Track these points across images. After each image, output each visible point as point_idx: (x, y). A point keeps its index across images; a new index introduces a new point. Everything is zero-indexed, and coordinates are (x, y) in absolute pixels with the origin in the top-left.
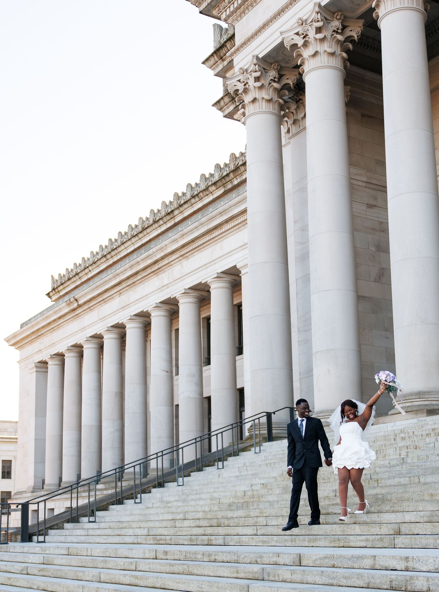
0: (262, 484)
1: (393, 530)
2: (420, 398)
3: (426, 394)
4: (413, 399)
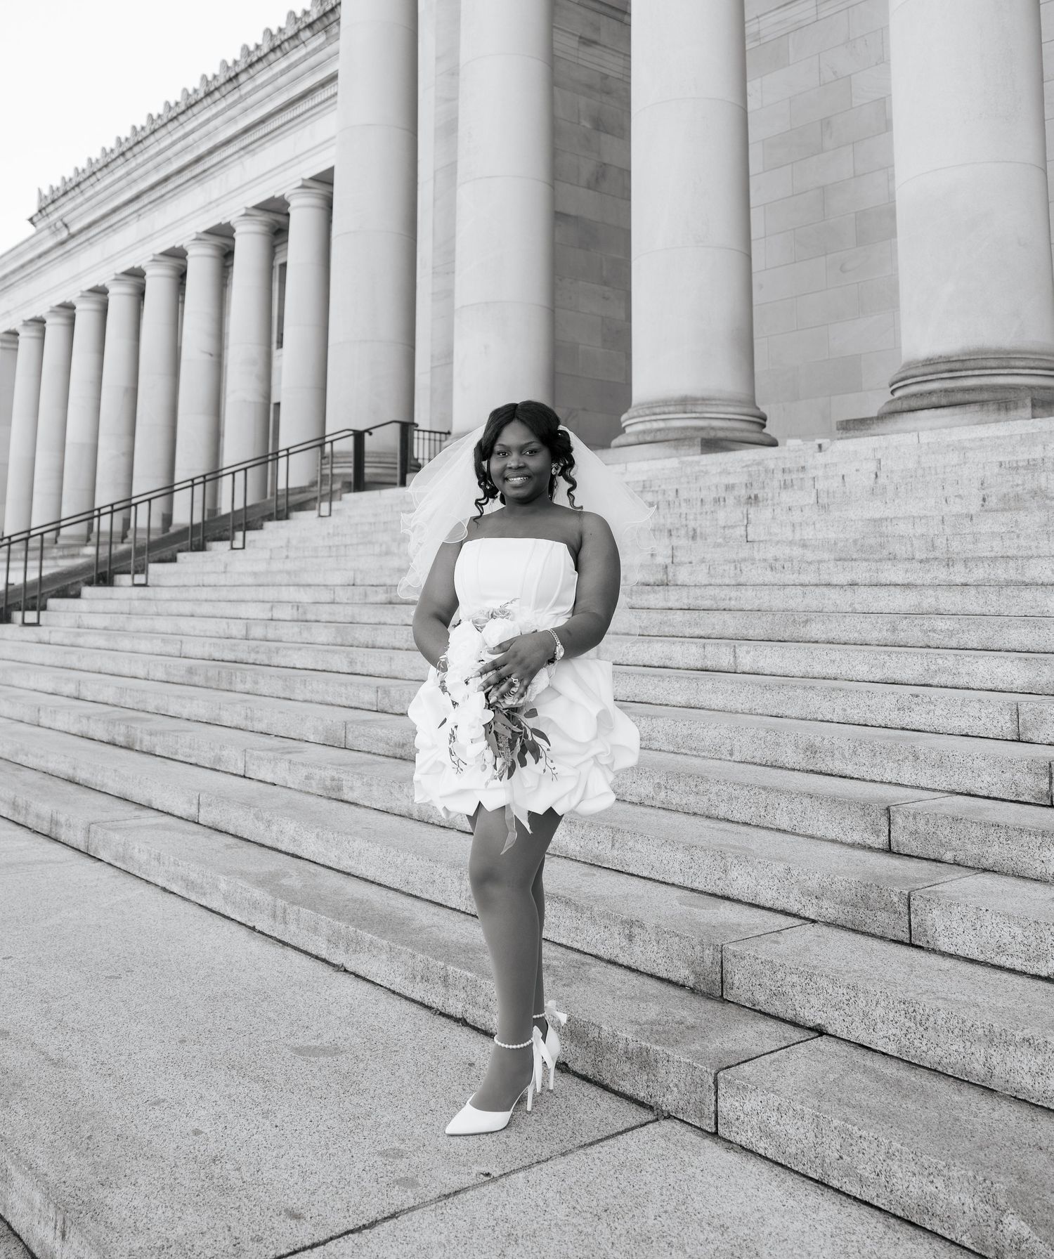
0: (296, 608)
1: (691, 964)
2: (685, 412)
3: (700, 402)
4: (669, 413)
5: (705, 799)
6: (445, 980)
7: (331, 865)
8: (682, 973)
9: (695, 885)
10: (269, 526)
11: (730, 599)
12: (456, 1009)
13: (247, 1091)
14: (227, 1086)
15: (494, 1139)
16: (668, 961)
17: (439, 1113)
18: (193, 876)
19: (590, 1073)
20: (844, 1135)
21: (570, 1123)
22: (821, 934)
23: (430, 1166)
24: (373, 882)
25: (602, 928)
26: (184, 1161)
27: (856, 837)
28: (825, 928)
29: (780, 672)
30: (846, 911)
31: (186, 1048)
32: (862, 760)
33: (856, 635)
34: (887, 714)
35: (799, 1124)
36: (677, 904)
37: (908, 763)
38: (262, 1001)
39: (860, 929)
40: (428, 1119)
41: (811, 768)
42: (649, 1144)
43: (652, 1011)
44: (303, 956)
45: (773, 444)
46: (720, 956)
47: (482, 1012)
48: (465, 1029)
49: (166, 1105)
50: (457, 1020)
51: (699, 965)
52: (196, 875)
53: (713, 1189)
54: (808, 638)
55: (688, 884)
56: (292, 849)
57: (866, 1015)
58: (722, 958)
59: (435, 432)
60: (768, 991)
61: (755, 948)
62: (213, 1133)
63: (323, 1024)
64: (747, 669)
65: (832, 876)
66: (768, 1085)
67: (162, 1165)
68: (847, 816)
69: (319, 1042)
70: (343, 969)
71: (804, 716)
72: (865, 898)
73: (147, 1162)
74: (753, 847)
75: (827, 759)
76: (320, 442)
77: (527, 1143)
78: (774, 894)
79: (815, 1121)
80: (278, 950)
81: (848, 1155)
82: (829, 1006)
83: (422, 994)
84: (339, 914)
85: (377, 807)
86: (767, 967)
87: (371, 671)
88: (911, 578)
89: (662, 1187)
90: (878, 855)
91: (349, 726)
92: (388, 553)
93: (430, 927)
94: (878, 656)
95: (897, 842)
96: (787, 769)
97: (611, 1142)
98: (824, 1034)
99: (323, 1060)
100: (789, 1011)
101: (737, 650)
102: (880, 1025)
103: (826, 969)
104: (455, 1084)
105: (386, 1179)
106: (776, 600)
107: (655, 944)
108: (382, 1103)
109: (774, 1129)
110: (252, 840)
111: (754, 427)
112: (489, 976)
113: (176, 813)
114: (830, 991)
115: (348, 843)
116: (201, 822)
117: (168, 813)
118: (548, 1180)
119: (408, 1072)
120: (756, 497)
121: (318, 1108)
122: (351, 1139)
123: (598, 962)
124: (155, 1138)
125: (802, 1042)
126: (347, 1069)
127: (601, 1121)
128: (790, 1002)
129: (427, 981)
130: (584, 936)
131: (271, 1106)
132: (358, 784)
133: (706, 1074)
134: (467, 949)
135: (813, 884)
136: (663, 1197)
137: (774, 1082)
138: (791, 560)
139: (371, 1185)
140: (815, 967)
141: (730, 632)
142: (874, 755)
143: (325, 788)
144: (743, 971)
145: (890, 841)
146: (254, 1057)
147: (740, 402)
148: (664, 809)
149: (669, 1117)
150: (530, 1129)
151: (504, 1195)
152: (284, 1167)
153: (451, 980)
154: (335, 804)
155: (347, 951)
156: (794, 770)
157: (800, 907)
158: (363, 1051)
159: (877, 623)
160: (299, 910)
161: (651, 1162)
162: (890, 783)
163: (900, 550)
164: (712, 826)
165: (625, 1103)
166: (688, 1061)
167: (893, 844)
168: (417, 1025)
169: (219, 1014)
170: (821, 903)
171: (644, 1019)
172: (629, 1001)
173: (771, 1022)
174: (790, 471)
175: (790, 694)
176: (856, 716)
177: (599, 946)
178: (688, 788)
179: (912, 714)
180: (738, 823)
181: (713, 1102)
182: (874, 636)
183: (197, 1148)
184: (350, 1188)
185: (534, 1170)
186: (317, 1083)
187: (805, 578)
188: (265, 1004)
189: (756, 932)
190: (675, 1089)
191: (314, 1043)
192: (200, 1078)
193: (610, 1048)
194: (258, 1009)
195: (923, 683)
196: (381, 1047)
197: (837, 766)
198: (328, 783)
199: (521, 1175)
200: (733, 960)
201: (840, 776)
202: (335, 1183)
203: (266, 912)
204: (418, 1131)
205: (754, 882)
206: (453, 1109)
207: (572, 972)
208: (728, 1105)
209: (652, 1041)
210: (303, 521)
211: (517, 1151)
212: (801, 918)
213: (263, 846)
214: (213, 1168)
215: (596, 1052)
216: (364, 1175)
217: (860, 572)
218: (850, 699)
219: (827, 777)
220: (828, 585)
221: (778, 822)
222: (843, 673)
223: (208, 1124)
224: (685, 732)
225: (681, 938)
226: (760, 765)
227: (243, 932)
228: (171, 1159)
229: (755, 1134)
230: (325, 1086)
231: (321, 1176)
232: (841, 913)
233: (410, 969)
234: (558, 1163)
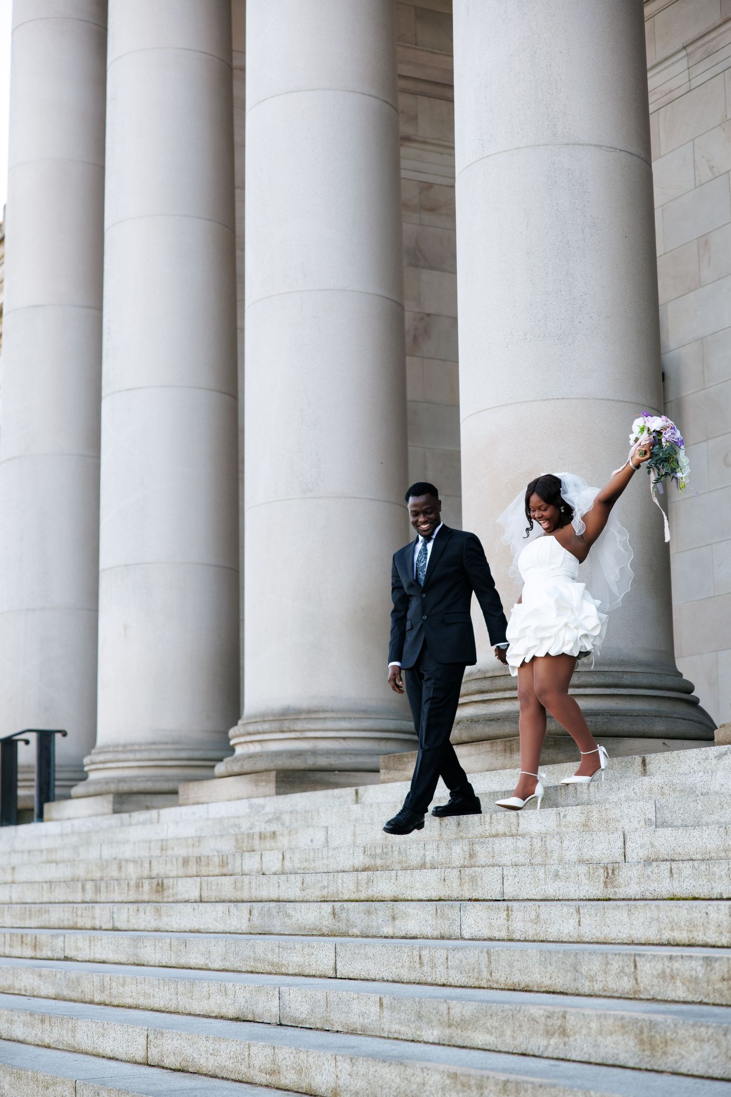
3: (303, 716)
4: (264, 733)
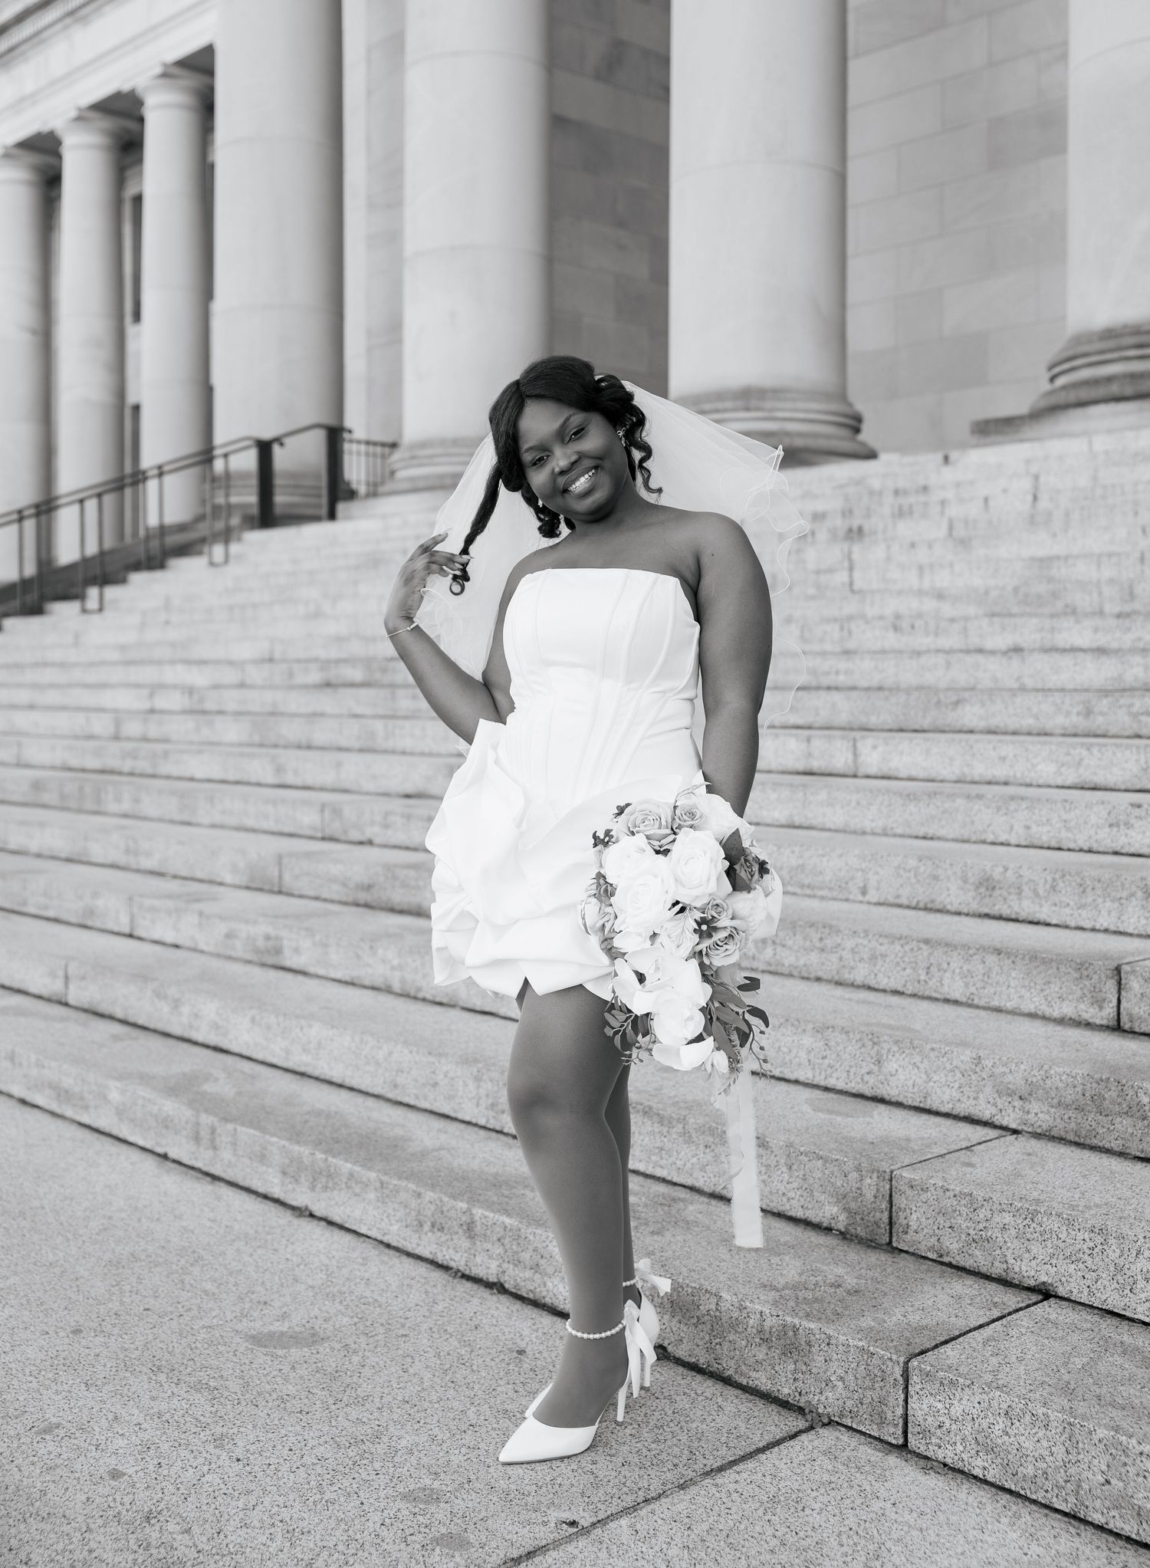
0: (187, 694)
1: (841, 1198)
2: (747, 409)
3: (767, 395)
4: (725, 410)
5: (834, 958)
6: (469, 1229)
7: (275, 1061)
8: (828, 1211)
9: (831, 1082)
10: (137, 578)
11: (837, 673)
12: (488, 1269)
13: (186, 1406)
14: (153, 1399)
15: (574, 1466)
16: (805, 1194)
17: (484, 1430)
18: (68, 1082)
19: (702, 1361)
20: (1114, 1451)
21: (684, 1438)
22: (1031, 1151)
23: (484, 1514)
24: (340, 1086)
25: (702, 1147)
26: (100, 1522)
27: (1068, 1009)
28: (1034, 1142)
29: (922, 775)
30: (1066, 1117)
31: (84, 1342)
32: (1064, 899)
33: (1031, 721)
34: (1092, 832)
35: (1041, 1434)
36: (809, 1110)
37: (1134, 902)
38: (192, 1265)
39: (1088, 1142)
40: (468, 1438)
41: (986, 910)
42: (808, 1465)
43: (791, 1270)
44: (244, 1195)
45: (871, 455)
46: (888, 1187)
47: (528, 1274)
48: (504, 1298)
49: (62, 1432)
50: (489, 1285)
51: (855, 1199)
52: (71, 1081)
53: (915, 1533)
54: (958, 726)
55: (820, 1080)
56: (213, 1039)
57: (1119, 1269)
58: (891, 1189)
59: (375, 444)
60: (963, 1236)
61: (940, 1175)
62: (141, 1474)
63: (288, 1299)
64: (873, 771)
65: (1046, 1067)
66: (988, 1377)
67: (66, 1529)
68: (1053, 980)
69: (286, 1324)
70: (307, 1213)
71: (966, 837)
72: (1097, 1099)
73: (42, 1525)
74: (918, 1026)
75: (1011, 897)
76: (206, 456)
77: (625, 1471)
78: (954, 1094)
79: (1068, 1430)
80: (206, 1187)
81: (1120, 1479)
82: (1061, 1257)
83: (433, 1248)
84: (297, 1135)
85: (338, 975)
86: (963, 1202)
87: (309, 782)
88: (1102, 640)
89: (839, 1535)
90: (1102, 1034)
91: (285, 861)
92: (317, 614)
93: (437, 1150)
94: (1072, 751)
95: (1131, 1016)
96: (948, 912)
97: (750, 1464)
98: (1052, 1296)
99: (295, 1353)
100: (997, 1264)
101: (859, 745)
102: (1141, 1284)
103: (1054, 1204)
104: (500, 1382)
105: (419, 1538)
106: (908, 673)
107: (784, 1169)
108: (395, 1417)
109: (999, 1441)
110: (151, 1026)
111: (845, 433)
112: (539, 1223)
113: (33, 990)
114: (1063, 1236)
115: (302, 1029)
116: (71, 1002)
117: (20, 991)
118: (666, 1528)
119: (427, 1367)
120: (860, 529)
121: (298, 1428)
122: (356, 1475)
123: (696, 1197)
124: (52, 1486)
125: (1021, 1309)
126: (334, 1365)
127: (729, 1432)
128: (998, 1252)
129: (442, 1229)
130: (673, 1159)
131: (225, 1430)
132: (306, 944)
133: (890, 1364)
134: (498, 1183)
135: (1016, 1080)
136: (845, 1549)
137: (995, 1372)
138: (920, 615)
139: (397, 1548)
140: (1038, 1201)
141: (843, 718)
142: (1084, 892)
143: (257, 951)
144: (925, 1207)
145: (1119, 1014)
146: (189, 1352)
147: (826, 396)
148: (770, 972)
149: (830, 1423)
150: (625, 1448)
151: (603, 1554)
152: (258, 1525)
153: (478, 1229)
154: (273, 974)
155: (313, 1188)
156: (959, 914)
157: (994, 1112)
158: (354, 1337)
159: (1063, 703)
160: (235, 1130)
161: (814, 1494)
162: (1106, 931)
163: (1081, 600)
164: (847, 996)
165: (760, 1403)
166: (860, 1344)
167: (1124, 1019)
168: (431, 1295)
169: (127, 1288)
170: (1027, 1106)
171: (782, 1281)
172: (753, 1254)
173: (969, 1281)
174: (906, 493)
175: (947, 805)
176: (1045, 835)
177: (697, 1174)
178: (808, 943)
179: (1131, 832)
180: (884, 991)
181: (901, 1403)
182: (1060, 721)
183: (118, 1499)
184: (366, 1554)
185: (643, 1513)
186: (291, 1389)
187: (944, 642)
188: (196, 1270)
189: (937, 1150)
190: (840, 1384)
191: (277, 1327)
192: (110, 1387)
193: (734, 1325)
194: (187, 1279)
195: (1138, 787)
196: (381, 1330)
197: (1026, 907)
198: (261, 943)
199: (624, 1522)
200: (909, 1192)
201: (1031, 922)
202: (341, 1547)
203: (184, 1133)
204: (456, 1459)
205: (924, 1077)
206: (505, 1423)
207: (660, 1210)
208: (925, 1407)
209: (800, 1314)
210: (186, 571)
211: (611, 1484)
212: (995, 1127)
213: (167, 1035)
214: (148, 1530)
215: (713, 1330)
216: (384, 1532)
217: (1028, 633)
218: (1037, 811)
219: (1011, 925)
220: (980, 651)
221: (946, 989)
222: (1019, 775)
223: (131, 1460)
224: (794, 862)
225: (826, 1161)
226: (909, 907)
227: (149, 1163)
228: (80, 1519)
229: (969, 1448)
230: (304, 1394)
231: (318, 1537)
232: (1058, 1120)
233: (413, 1213)
234: (676, 1501)
